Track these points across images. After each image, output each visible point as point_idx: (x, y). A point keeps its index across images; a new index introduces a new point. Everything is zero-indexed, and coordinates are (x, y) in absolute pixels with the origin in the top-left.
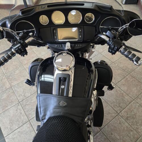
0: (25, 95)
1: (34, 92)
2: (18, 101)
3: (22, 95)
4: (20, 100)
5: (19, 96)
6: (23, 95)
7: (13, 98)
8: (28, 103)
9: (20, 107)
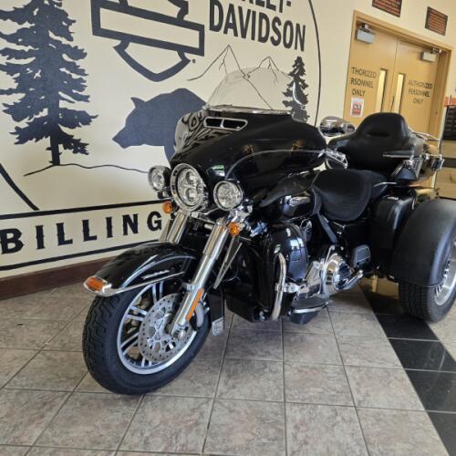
0: (332, 413)
1: (305, 406)
2: (360, 413)
3: (343, 419)
4: (352, 411)
5: (351, 421)
6: (339, 419)
7: (372, 425)
8: (333, 393)
9: (357, 396)
